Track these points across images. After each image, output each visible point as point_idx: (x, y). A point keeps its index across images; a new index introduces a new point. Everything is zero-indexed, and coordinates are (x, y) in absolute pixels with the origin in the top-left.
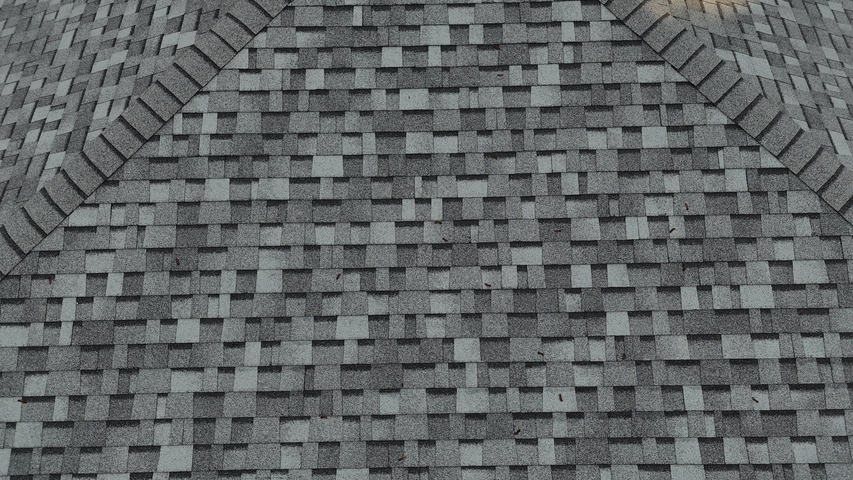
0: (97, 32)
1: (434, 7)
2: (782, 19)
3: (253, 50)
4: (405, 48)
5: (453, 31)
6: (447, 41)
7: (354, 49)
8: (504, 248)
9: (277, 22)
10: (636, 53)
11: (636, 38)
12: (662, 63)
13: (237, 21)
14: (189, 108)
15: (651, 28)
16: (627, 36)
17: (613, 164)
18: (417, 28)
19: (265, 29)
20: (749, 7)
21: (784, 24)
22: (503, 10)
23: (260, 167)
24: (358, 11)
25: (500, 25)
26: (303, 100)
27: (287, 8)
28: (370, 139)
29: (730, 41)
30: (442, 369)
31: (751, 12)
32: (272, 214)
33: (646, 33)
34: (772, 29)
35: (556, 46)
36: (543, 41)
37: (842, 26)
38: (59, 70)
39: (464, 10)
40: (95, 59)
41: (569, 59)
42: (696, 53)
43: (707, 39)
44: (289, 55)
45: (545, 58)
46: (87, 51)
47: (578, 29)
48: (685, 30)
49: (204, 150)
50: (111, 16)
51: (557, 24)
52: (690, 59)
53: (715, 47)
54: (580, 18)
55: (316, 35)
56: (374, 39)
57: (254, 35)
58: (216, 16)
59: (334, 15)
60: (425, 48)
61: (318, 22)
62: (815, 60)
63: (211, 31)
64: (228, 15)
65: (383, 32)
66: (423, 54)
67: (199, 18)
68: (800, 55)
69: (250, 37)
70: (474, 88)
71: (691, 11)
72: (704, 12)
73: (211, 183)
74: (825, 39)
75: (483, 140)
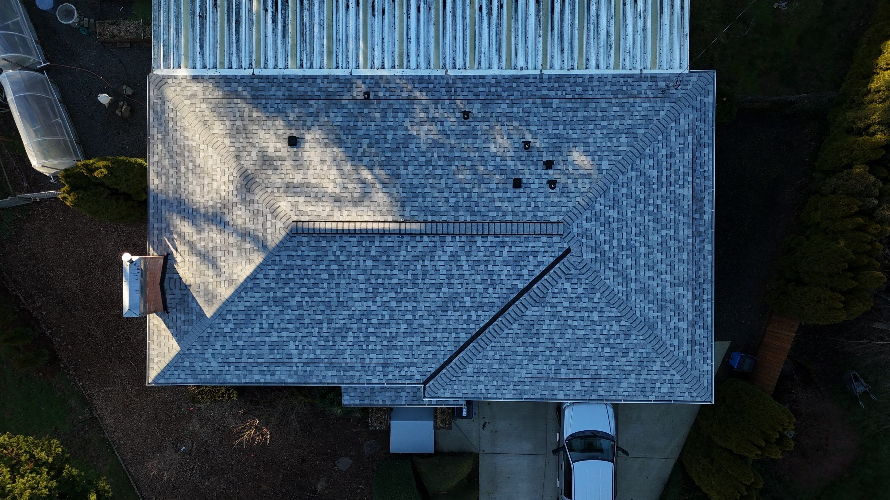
0: (582, 323)
1: (596, 238)
3: (605, 279)
4: (605, 245)
6: (603, 235)
7: (605, 256)
8: (645, 224)
9: (599, 274)
10: (607, 193)
12: (609, 187)
14: (617, 293)
16: (603, 194)
17: (629, 200)
18: (600, 242)
21: (585, 151)
22: (597, 222)
23: (629, 276)
25: (600, 223)
26: (615, 267)
27: (596, 271)
28: (623, 253)
29: (599, 169)
30: (667, 238)
32: (638, 274)
33: (603, 190)
34: (589, 156)
35: (605, 210)
36: (604, 214)
37: (578, 133)
39: (597, 231)
40: (592, 321)
41: (608, 208)
43: (601, 176)
44: (606, 271)
45: (607, 213)
47: (601, 205)
49: (625, 289)
50: (578, 320)
51: (600, 210)
55: (602, 265)
56: (603, 252)
57: (601, 279)
58: (593, 289)
59: (597, 261)
60: (605, 240)
61: (599, 264)
62: (596, 146)
63: (598, 289)
64: (594, 286)
67: (592, 293)
70: (613, 229)
72: (592, 174)
73: (632, 287)
74: (586, 140)
75: (624, 228)
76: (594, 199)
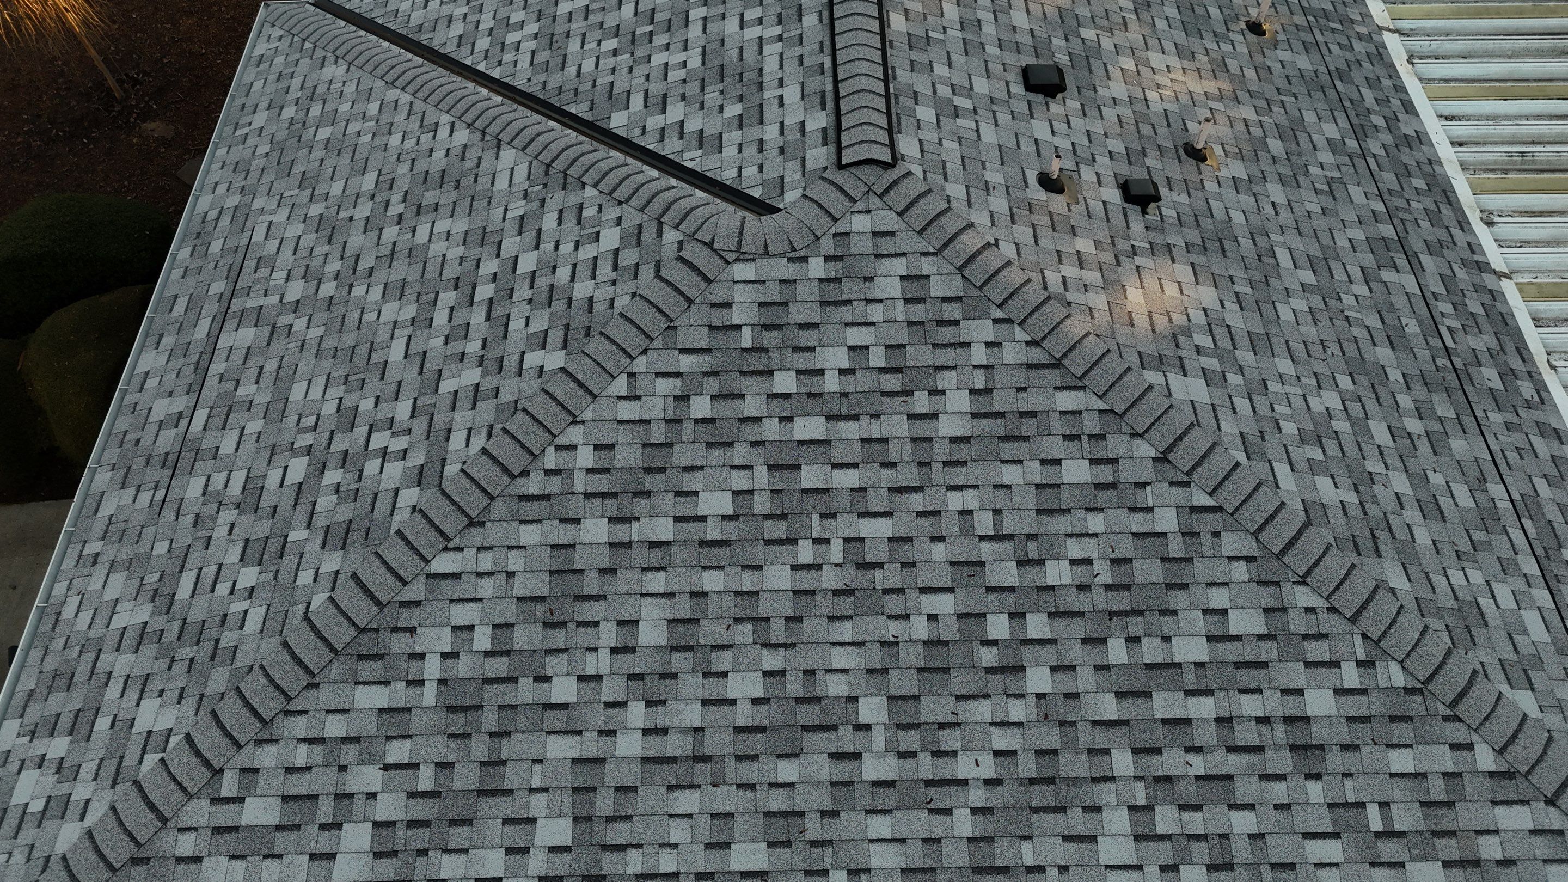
0: (438, 342)
1: (830, 327)
2: (1228, 326)
3: (631, 375)
4: (799, 372)
5: (851, 353)
6: (845, 365)
7: (742, 373)
8: (913, 595)
9: (657, 343)
10: (1053, 377)
11: (1053, 361)
12: (1083, 388)
13: (613, 342)
14: (562, 440)
15: (1070, 350)
16: (1044, 359)
17: (1030, 500)
18: (811, 349)
19: (645, 352)
20: (1188, 315)
21: (1230, 333)
22: (906, 330)
23: (641, 505)
24: (747, 331)
25: (903, 346)
26: (688, 430)
27: (669, 328)
28: (761, 473)
29: (1161, 360)
30: (846, 732)
31: (1189, 320)
32: (655, 557)
33: (1065, 355)
34: (1214, 340)
35: (966, 369)
36: (950, 363)
37: (1303, 329)
38: (394, 386)
39: (864, 329)
40: (440, 376)
41: (980, 383)
42: (1120, 377)
43: (1134, 359)
44: (671, 380)
45: (954, 382)
46: (428, 365)
47: (990, 350)
48: (1109, 351)
49: (579, 486)
50: (453, 323)
51: (967, 345)
52: (1113, 384)
53: (1143, 368)
54: (991, 339)
55: (701, 358)
56: (765, 361)
57: (632, 358)
58: (588, 334)
59: (720, 335)
60: (821, 372)
61: (704, 344)
62: (1264, 376)
63: (583, 352)
64: (602, 333)
65: (774, 355)
66: (819, 378)
67: (566, 335)
68: (1247, 371)
69: (628, 361)
70: (876, 416)
71: (1117, 326)
72: (1133, 326)
73: (587, 523)
74: (1279, 347)
75: (886, 473)
76: (1016, 309)
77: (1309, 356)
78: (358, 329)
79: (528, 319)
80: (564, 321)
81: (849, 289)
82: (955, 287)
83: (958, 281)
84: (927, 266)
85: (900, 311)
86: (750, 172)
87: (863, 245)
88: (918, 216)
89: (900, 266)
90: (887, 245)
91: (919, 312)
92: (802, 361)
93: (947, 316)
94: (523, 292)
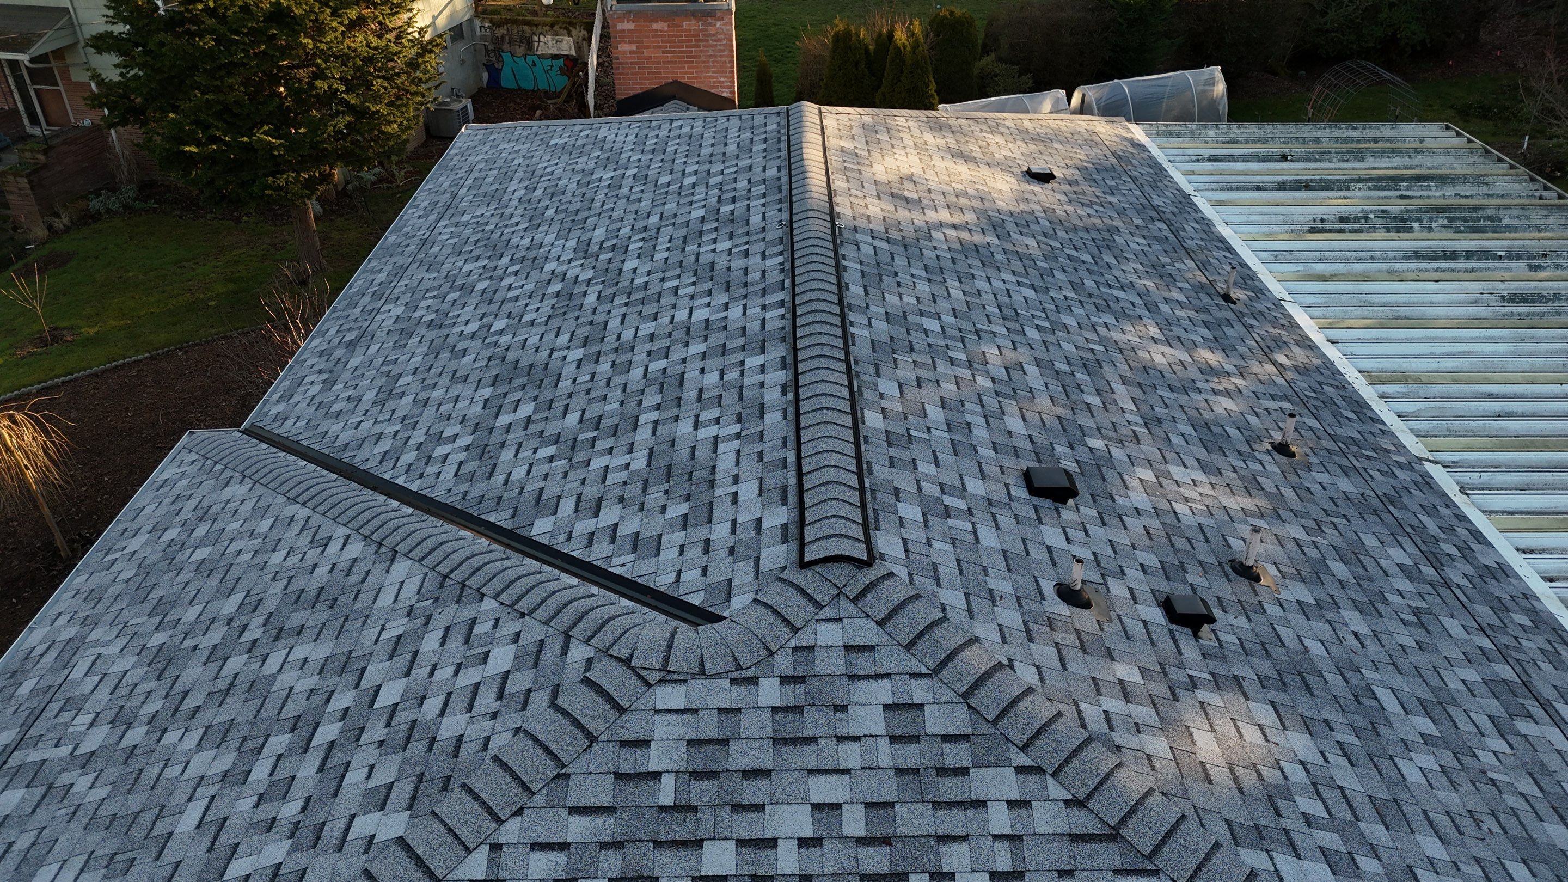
0: (246, 804)
1: (787, 775)
2: (1340, 788)
3: (496, 847)
4: (741, 843)
5: (816, 813)
6: (808, 832)
7: (658, 844)
9: (539, 799)
11: (1107, 831)
12: (1156, 873)
13: (477, 798)
15: (1129, 814)
16: (1094, 827)
18: (758, 808)
19: (519, 812)
20: (1282, 770)
21: (1345, 797)
22: (894, 780)
24: (668, 781)
25: (889, 805)
29: (1260, 833)
31: (1286, 778)
33: (1123, 821)
34: (1326, 808)
35: (982, 841)
36: (959, 832)
37: (1442, 795)
39: (834, 778)
40: (233, 853)
41: (1004, 864)
42: (1208, 857)
43: (1222, 830)
44: (553, 855)
45: (966, 861)
47: (1015, 813)
48: (1183, 816)
50: (275, 777)
51: (980, 804)
52: (1199, 868)
53: (1237, 844)
54: (1015, 796)
55: (599, 821)
56: (692, 826)
57: (500, 821)
58: (445, 788)
59: (630, 787)
60: (772, 843)
61: (605, 800)
62: (1408, 861)
63: (434, 814)
64: (464, 786)
65: (706, 816)
66: (769, 852)
67: (416, 789)
69: (494, 825)
71: (1189, 782)
74: (1418, 821)
77: (1461, 833)
78: (153, 788)
79: (372, 767)
80: (418, 770)
81: (816, 720)
82: (959, 721)
83: (962, 713)
84: (919, 692)
85: (885, 754)
86: (691, 576)
87: (832, 663)
88: (903, 628)
89: (883, 692)
90: (864, 664)
91: (911, 755)
92: (745, 826)
93: (950, 762)
94: (374, 731)
